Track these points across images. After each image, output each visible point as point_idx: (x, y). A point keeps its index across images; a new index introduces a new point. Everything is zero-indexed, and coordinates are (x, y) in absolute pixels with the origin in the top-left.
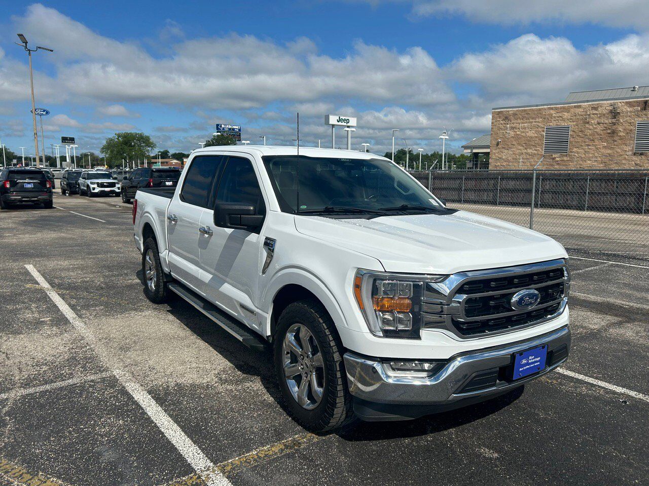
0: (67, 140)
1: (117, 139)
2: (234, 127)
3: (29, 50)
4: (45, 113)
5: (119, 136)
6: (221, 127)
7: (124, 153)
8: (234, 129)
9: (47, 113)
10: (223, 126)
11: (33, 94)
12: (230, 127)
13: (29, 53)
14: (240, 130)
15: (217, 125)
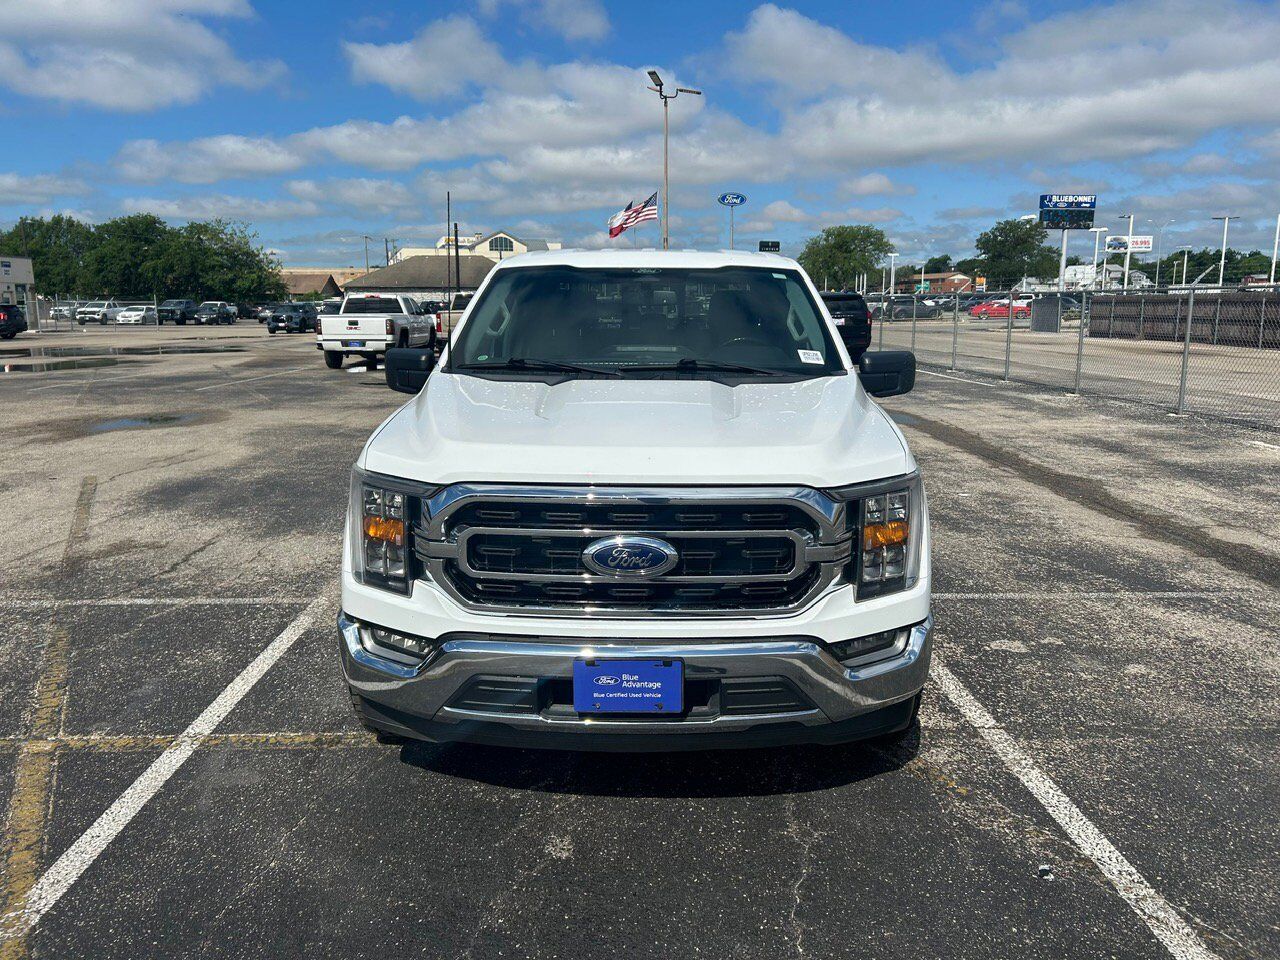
0: (768, 246)
1: (825, 240)
2: (1080, 199)
3: (666, 97)
4: (738, 201)
5: (829, 233)
6: (1050, 201)
7: (833, 265)
8: (1079, 204)
9: (743, 200)
10: (1055, 199)
11: (666, 172)
12: (1071, 199)
13: (666, 102)
14: (1093, 205)
15: (1043, 198)
